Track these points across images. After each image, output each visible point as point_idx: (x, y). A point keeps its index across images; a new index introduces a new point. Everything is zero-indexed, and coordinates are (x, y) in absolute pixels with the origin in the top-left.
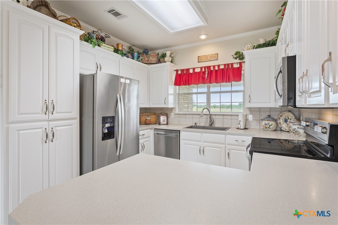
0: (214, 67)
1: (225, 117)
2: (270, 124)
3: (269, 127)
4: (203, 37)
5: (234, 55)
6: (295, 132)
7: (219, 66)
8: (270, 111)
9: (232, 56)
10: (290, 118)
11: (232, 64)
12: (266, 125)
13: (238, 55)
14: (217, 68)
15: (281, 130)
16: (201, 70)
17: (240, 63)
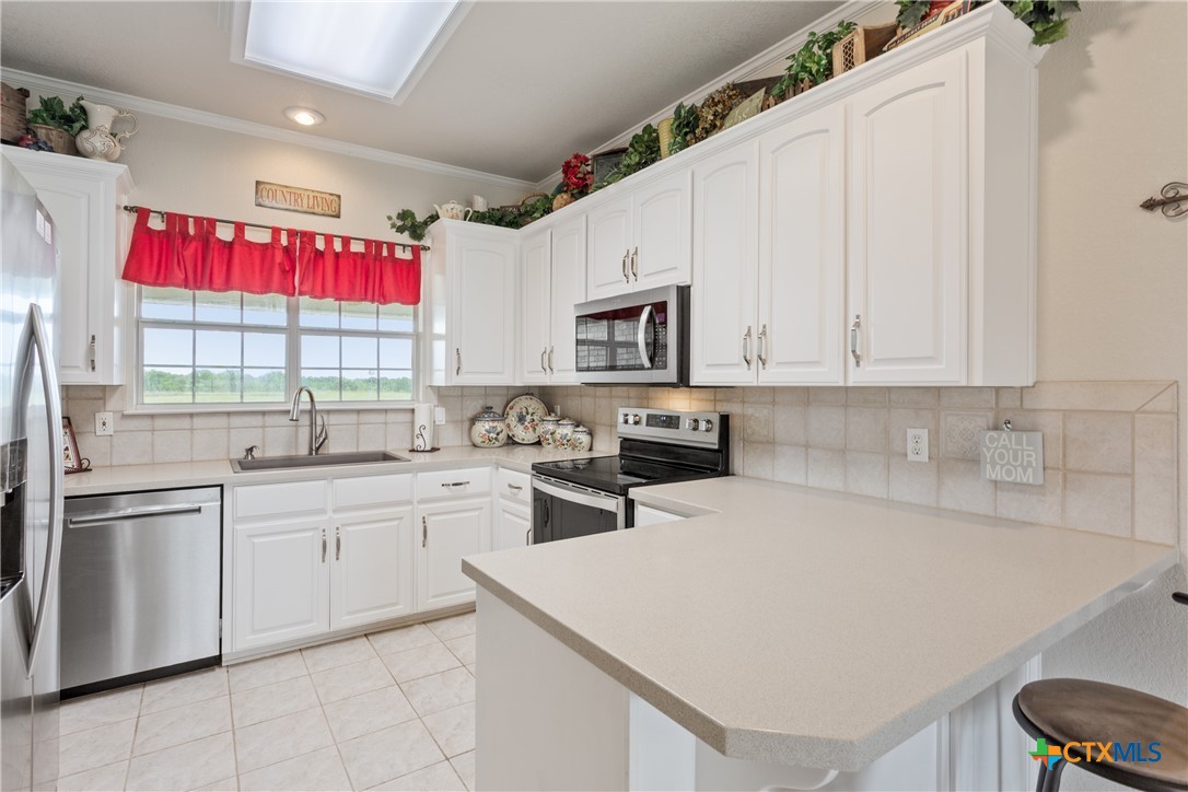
0: (329, 239)
1: (365, 418)
2: (499, 430)
3: (496, 439)
4: (305, 118)
5: (394, 217)
6: (565, 442)
7: (346, 241)
8: (486, 395)
9: (390, 218)
10: (530, 411)
11: (391, 246)
12: (489, 432)
13: (409, 223)
14: (338, 246)
15: (515, 443)
16: (273, 238)
17: (416, 251)
